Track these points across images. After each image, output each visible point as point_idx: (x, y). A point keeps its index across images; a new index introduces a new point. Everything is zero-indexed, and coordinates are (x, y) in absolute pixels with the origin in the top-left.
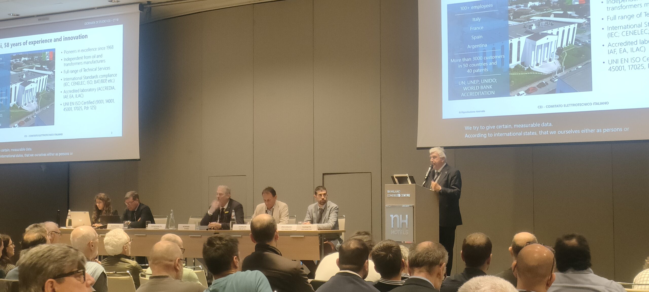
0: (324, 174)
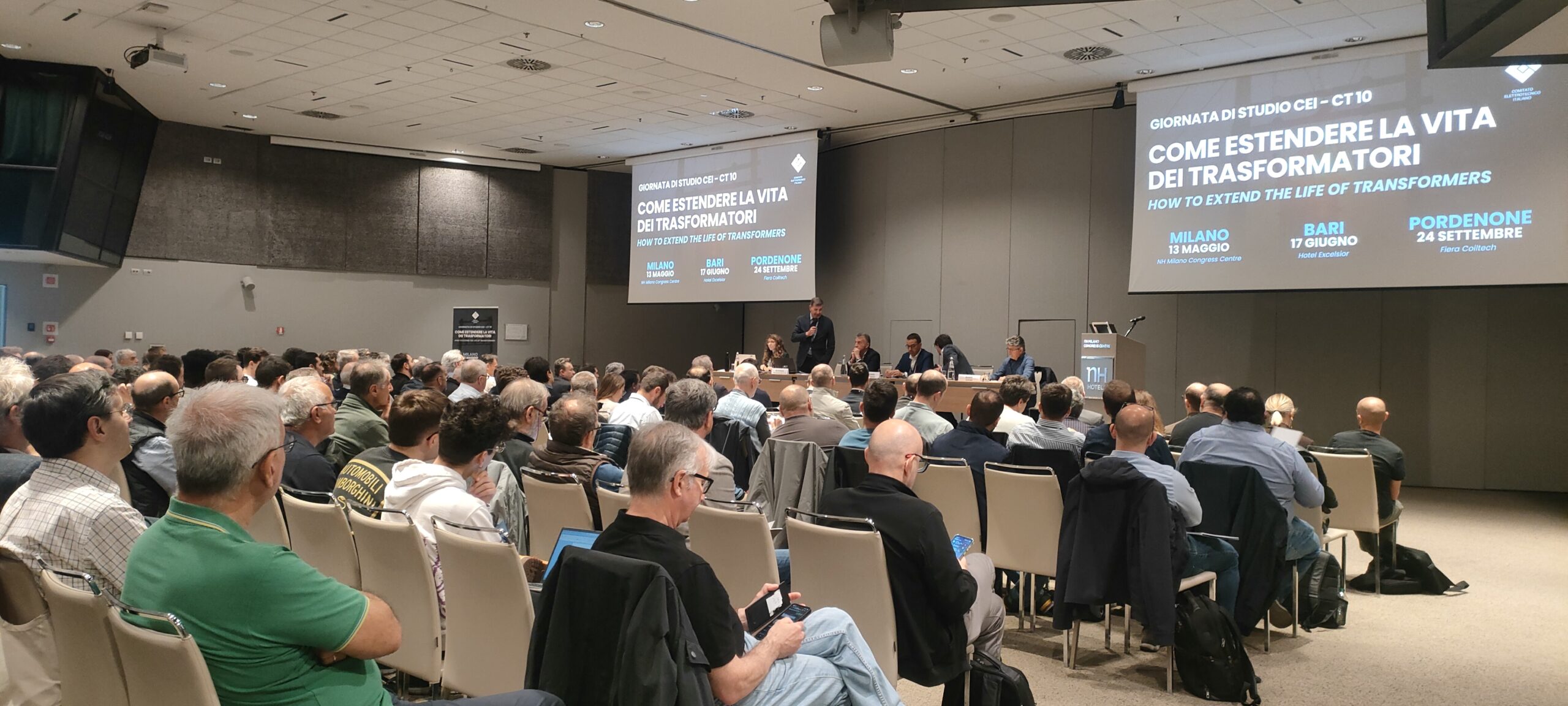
0: (1020, 321)
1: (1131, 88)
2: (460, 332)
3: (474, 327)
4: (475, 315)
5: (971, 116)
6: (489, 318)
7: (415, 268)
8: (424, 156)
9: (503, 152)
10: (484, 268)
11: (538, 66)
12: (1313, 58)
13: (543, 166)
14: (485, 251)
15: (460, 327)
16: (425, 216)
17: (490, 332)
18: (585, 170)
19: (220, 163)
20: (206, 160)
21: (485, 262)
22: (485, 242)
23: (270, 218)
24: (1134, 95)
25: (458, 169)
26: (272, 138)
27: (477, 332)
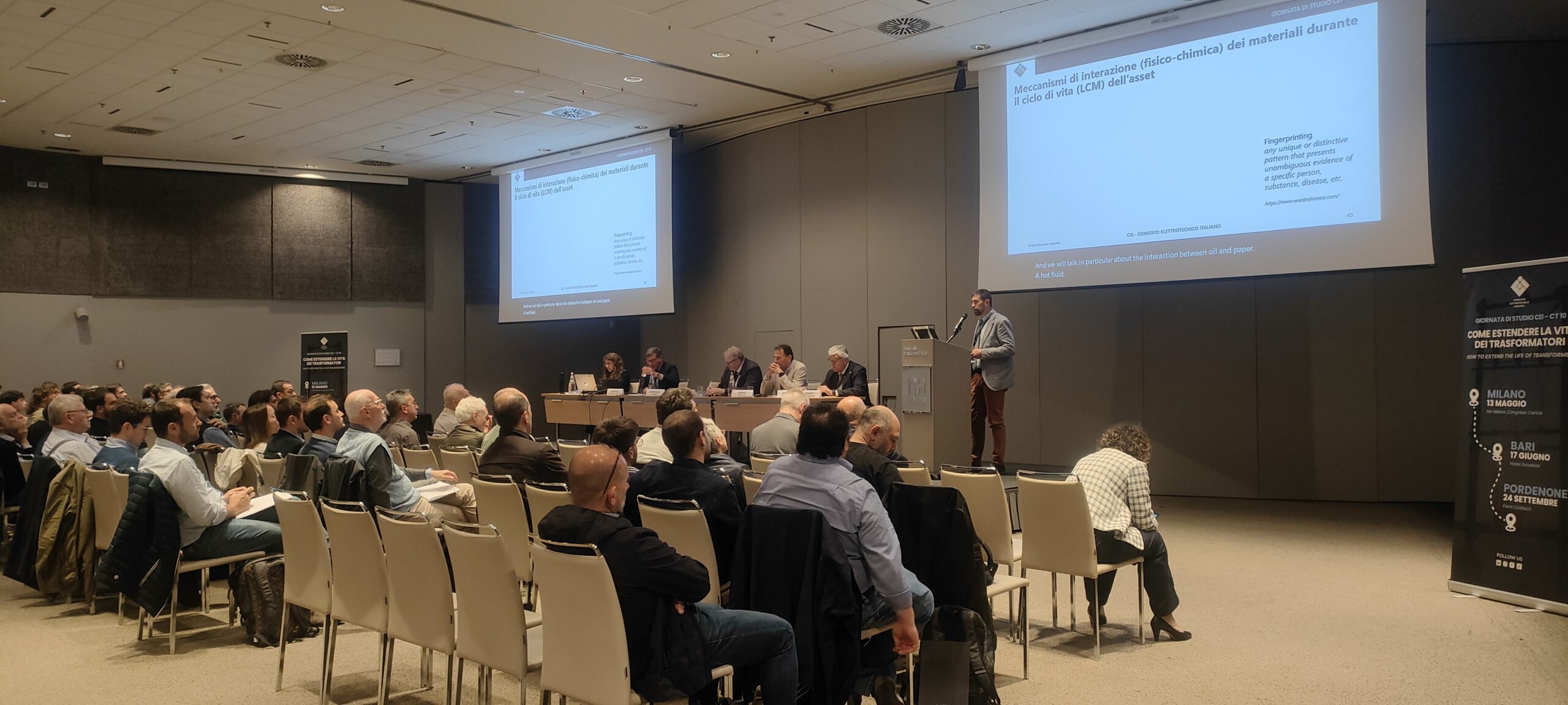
0: (879, 328)
1: (971, 67)
2: (309, 359)
3: (323, 354)
4: (324, 341)
5: (825, 106)
6: (339, 343)
7: (270, 293)
8: (275, 172)
9: (355, 165)
10: (348, 290)
11: (313, 63)
12: (1153, 22)
13: (410, 179)
14: (350, 272)
15: (308, 354)
16: (279, 237)
17: (339, 358)
18: (459, 183)
19: (47, 187)
20: (29, 184)
21: (350, 284)
22: (350, 262)
23: (106, 244)
24: (975, 74)
25: (316, 185)
26: (104, 158)
27: (326, 359)
